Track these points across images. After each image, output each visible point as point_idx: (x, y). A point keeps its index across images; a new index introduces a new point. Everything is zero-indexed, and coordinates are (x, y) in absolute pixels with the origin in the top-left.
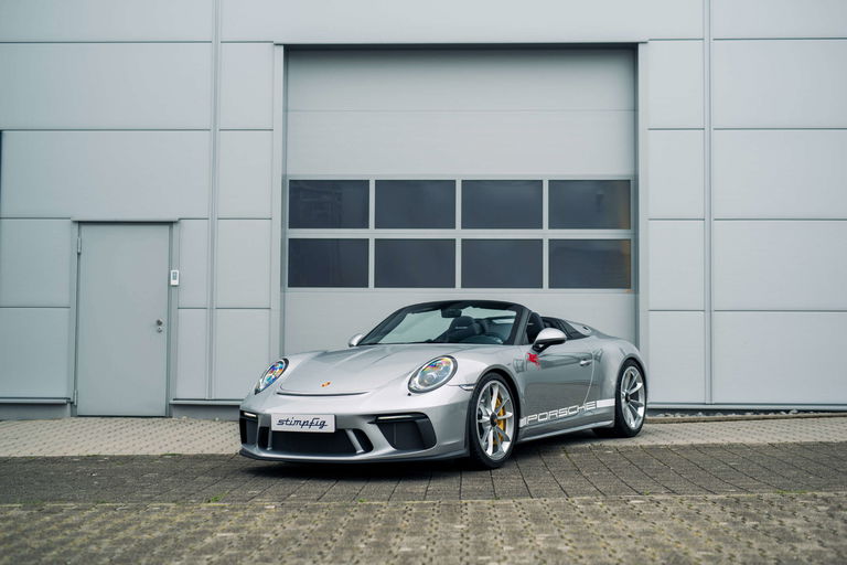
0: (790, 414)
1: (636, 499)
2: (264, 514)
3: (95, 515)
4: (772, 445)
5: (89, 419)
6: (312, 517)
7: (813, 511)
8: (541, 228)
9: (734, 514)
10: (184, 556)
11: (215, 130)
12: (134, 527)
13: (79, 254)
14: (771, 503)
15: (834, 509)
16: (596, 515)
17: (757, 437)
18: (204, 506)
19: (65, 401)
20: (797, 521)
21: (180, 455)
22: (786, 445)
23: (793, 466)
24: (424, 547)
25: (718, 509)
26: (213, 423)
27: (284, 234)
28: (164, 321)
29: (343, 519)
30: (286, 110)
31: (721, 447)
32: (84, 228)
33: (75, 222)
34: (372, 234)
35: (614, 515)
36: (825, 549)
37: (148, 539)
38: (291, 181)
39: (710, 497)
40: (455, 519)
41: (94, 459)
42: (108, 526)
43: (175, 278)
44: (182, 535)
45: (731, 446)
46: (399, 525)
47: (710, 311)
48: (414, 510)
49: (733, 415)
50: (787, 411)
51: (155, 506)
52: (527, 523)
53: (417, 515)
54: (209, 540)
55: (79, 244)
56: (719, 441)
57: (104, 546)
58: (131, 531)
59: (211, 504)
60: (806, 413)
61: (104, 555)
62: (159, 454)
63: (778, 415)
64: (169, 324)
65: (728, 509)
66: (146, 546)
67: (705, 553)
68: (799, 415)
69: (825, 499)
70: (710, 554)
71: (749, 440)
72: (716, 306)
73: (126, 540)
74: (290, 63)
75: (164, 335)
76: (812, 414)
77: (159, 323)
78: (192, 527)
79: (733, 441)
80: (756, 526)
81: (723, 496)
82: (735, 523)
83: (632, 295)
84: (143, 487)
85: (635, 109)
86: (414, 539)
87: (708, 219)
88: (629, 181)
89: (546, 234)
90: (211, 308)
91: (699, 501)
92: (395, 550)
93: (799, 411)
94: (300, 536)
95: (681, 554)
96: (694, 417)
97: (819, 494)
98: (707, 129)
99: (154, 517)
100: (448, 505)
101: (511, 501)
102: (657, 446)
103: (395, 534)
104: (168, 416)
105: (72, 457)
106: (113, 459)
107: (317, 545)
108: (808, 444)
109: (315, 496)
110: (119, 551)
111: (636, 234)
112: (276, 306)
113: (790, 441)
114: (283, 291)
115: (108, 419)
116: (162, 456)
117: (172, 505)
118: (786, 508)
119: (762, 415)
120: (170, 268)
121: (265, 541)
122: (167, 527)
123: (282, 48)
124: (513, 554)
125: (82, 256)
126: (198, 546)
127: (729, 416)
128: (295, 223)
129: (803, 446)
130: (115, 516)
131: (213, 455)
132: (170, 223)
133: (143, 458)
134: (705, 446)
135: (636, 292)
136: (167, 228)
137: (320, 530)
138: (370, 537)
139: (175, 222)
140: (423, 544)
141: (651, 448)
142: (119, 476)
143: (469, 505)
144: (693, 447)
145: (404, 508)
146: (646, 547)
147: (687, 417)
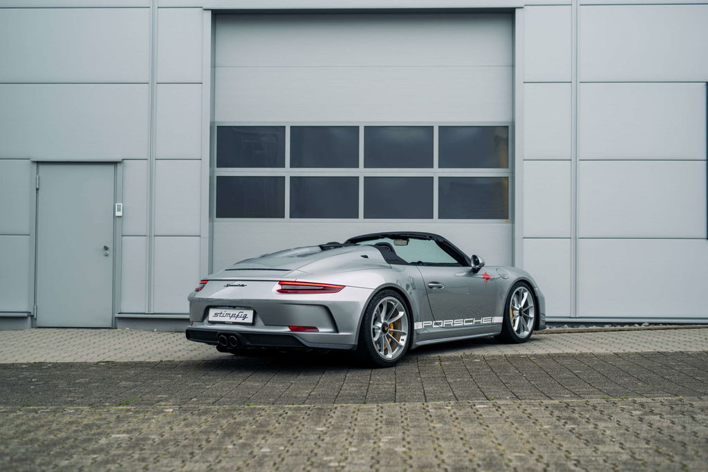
0: (643, 326)
1: (481, 403)
2: (161, 417)
3: (18, 417)
4: (616, 354)
5: (46, 330)
6: (200, 419)
7: (627, 416)
8: (432, 167)
9: (559, 418)
10: (75, 456)
11: (153, 83)
12: (46, 428)
13: (37, 189)
14: (595, 408)
15: (645, 414)
16: (441, 418)
17: (607, 346)
18: (113, 409)
19: (26, 315)
20: (609, 425)
21: (113, 362)
22: (628, 354)
23: (627, 373)
24: (282, 448)
25: (547, 413)
26: (151, 334)
27: (212, 172)
28: (110, 246)
29: (225, 421)
30: (214, 66)
31: (573, 356)
32: (41, 167)
33: (34, 162)
34: (287, 172)
35: (457, 419)
36: (622, 451)
37: (52, 440)
38: (218, 127)
39: (546, 402)
40: (320, 421)
41: (38, 366)
42: (24, 427)
43: (119, 210)
44: (82, 436)
45: (582, 355)
46: (270, 428)
47: (575, 238)
48: (290, 413)
49: (594, 327)
50: (640, 324)
51: (70, 409)
52: (380, 425)
53: (290, 418)
54: (103, 441)
55: (38, 180)
56: (573, 351)
57: (11, 447)
58: (40, 433)
59: (121, 407)
60: (656, 325)
61: (7, 455)
62: (96, 361)
63: (632, 327)
64: (114, 250)
65: (556, 413)
66: (48, 446)
67: (517, 454)
68: (650, 327)
69: (642, 405)
70: (522, 455)
71: (598, 350)
72: (581, 234)
73: (32, 441)
74: (217, 25)
75: (110, 258)
76: (661, 326)
77: (106, 248)
78: (95, 428)
79: (585, 351)
80: (574, 429)
81: (556, 402)
82: (556, 427)
83: (510, 225)
84: (70, 391)
85: (513, 66)
86: (276, 440)
87: (574, 160)
88: (507, 127)
89: (436, 172)
90: (151, 236)
91: (534, 406)
92: (256, 450)
93: (650, 324)
94: (180, 438)
95: (496, 455)
96: (561, 328)
97: (639, 400)
98: (575, 83)
99: (67, 419)
100: (320, 409)
101: (375, 406)
102: (519, 356)
103: (262, 436)
104: (114, 327)
105: (21, 364)
106: (56, 366)
107: (192, 445)
108: (647, 354)
109: (211, 400)
110: (23, 450)
111: (513, 172)
112: (206, 234)
113: (633, 351)
114: (211, 220)
115: (63, 330)
116: (98, 363)
117: (86, 408)
118: (606, 412)
119: (619, 327)
120: (115, 201)
121: (150, 442)
122: (74, 428)
123: (210, 13)
124: (354, 455)
125: (40, 191)
126: (91, 446)
127: (591, 328)
128: (222, 163)
129: (642, 356)
130: (34, 418)
131: (141, 362)
132: (115, 163)
133: (81, 364)
134: (559, 356)
135: (513, 222)
136: (112, 168)
137: (201, 432)
138: (241, 438)
139: (120, 162)
140: (282, 445)
141: (513, 357)
142: (55, 381)
143: (339, 408)
144: (549, 356)
145: (281, 412)
146: (471, 448)
147: (554, 328)
